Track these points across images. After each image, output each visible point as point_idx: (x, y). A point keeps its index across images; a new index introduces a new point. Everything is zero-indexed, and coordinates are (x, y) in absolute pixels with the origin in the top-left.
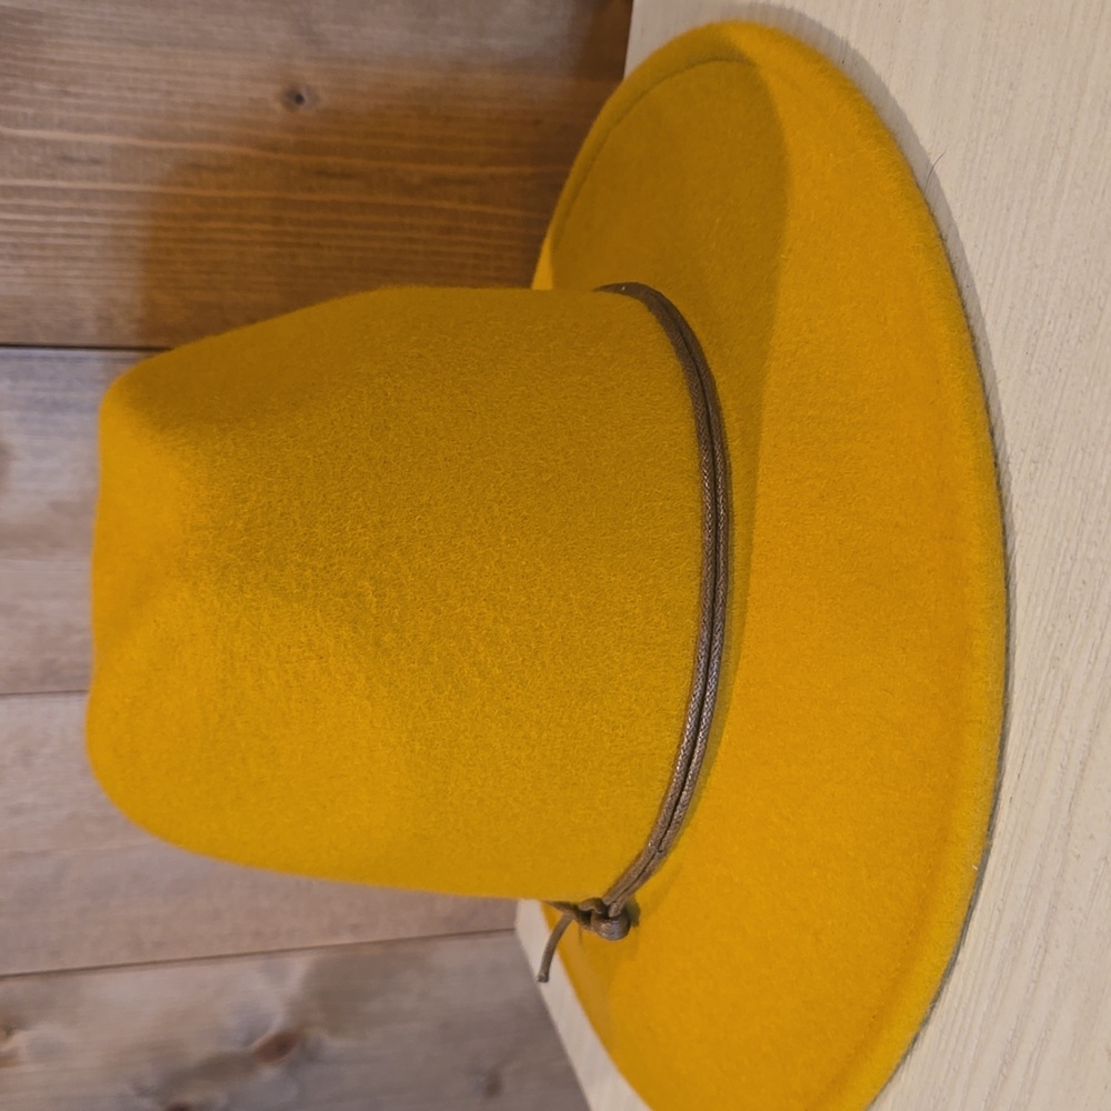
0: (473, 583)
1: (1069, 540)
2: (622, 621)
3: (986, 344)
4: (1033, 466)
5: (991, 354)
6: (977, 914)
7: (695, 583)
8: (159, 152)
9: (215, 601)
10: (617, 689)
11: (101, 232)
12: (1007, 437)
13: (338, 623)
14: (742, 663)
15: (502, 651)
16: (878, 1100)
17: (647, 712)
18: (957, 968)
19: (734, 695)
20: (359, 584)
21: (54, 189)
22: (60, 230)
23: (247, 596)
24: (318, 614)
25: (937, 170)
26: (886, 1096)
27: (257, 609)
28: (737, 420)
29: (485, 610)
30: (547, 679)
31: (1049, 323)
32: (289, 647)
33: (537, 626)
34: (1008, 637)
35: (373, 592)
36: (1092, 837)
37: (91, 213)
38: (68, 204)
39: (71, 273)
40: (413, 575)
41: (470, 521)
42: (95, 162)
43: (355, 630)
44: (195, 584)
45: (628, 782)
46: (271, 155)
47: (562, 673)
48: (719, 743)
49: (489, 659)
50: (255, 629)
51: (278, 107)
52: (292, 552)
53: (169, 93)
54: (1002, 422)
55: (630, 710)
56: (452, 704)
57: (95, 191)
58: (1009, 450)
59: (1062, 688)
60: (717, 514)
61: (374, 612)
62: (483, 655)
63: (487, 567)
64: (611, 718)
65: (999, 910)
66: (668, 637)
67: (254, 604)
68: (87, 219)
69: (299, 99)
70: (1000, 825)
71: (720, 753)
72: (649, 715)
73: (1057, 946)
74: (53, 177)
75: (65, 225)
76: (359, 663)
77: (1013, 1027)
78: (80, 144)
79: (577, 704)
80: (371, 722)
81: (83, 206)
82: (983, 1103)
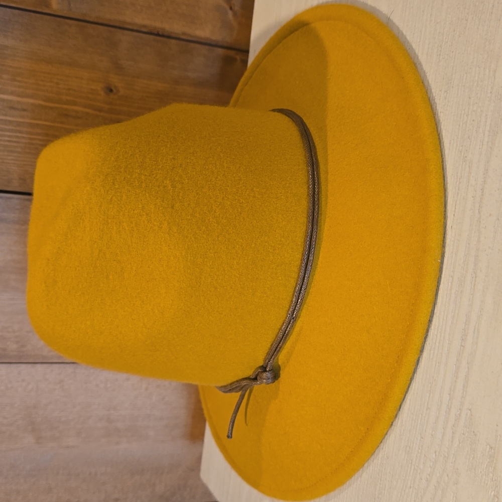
0: (214, 183)
1: (464, 110)
2: (276, 201)
3: (420, 64)
4: (445, 93)
5: (422, 66)
6: (441, 287)
7: (305, 187)
8: (51, 108)
9: (102, 190)
10: (275, 231)
11: (24, 141)
12: (433, 91)
13: (155, 198)
14: (327, 220)
15: (226, 212)
16: (402, 407)
17: (288, 242)
18: (435, 316)
19: (324, 235)
20: (165, 183)
21: (6, 120)
22: (7, 139)
23: (116, 187)
24: (147, 194)
25: (391, 18)
26: (406, 402)
27: (121, 193)
28: (316, 133)
29: (219, 194)
30: (245, 225)
31: (446, 38)
32: (134, 210)
33: (241, 202)
34: (443, 162)
35: (171, 185)
36: (490, 215)
37: (20, 132)
38: (10, 127)
39: (9, 158)
40: (188, 179)
41: (211, 159)
42: (24, 110)
43: (163, 201)
44: (93, 183)
45: (280, 278)
46: (98, 113)
47: (252, 222)
48: (318, 259)
49: (221, 216)
50: (119, 202)
51: (102, 93)
52: (136, 169)
53: (57, 84)
54: (430, 86)
55: (281, 241)
56: (205, 236)
57: (23, 123)
58: (434, 95)
59: (469, 167)
60: (313, 161)
61: (171, 194)
62: (218, 213)
63: (219, 177)
64: (273, 245)
65: (452, 277)
66: (296, 208)
67: (119, 190)
68: (18, 134)
69: (111, 91)
70: (448, 241)
71: (319, 264)
72: (289, 244)
73: (481, 271)
74: (6, 115)
75: (9, 136)
76: (165, 216)
77: (465, 322)
78: (18, 102)
79: (258, 237)
80: (169, 246)
81: (18, 128)
82: (455, 366)
